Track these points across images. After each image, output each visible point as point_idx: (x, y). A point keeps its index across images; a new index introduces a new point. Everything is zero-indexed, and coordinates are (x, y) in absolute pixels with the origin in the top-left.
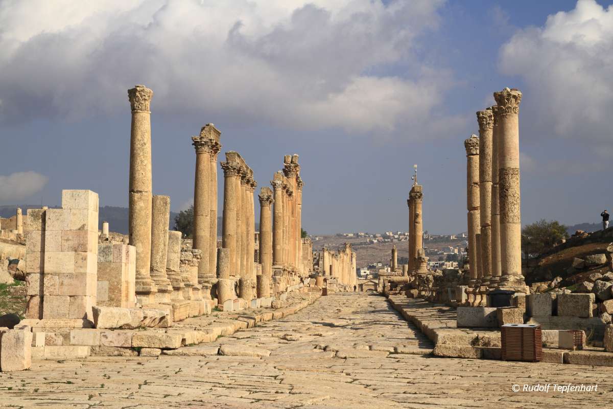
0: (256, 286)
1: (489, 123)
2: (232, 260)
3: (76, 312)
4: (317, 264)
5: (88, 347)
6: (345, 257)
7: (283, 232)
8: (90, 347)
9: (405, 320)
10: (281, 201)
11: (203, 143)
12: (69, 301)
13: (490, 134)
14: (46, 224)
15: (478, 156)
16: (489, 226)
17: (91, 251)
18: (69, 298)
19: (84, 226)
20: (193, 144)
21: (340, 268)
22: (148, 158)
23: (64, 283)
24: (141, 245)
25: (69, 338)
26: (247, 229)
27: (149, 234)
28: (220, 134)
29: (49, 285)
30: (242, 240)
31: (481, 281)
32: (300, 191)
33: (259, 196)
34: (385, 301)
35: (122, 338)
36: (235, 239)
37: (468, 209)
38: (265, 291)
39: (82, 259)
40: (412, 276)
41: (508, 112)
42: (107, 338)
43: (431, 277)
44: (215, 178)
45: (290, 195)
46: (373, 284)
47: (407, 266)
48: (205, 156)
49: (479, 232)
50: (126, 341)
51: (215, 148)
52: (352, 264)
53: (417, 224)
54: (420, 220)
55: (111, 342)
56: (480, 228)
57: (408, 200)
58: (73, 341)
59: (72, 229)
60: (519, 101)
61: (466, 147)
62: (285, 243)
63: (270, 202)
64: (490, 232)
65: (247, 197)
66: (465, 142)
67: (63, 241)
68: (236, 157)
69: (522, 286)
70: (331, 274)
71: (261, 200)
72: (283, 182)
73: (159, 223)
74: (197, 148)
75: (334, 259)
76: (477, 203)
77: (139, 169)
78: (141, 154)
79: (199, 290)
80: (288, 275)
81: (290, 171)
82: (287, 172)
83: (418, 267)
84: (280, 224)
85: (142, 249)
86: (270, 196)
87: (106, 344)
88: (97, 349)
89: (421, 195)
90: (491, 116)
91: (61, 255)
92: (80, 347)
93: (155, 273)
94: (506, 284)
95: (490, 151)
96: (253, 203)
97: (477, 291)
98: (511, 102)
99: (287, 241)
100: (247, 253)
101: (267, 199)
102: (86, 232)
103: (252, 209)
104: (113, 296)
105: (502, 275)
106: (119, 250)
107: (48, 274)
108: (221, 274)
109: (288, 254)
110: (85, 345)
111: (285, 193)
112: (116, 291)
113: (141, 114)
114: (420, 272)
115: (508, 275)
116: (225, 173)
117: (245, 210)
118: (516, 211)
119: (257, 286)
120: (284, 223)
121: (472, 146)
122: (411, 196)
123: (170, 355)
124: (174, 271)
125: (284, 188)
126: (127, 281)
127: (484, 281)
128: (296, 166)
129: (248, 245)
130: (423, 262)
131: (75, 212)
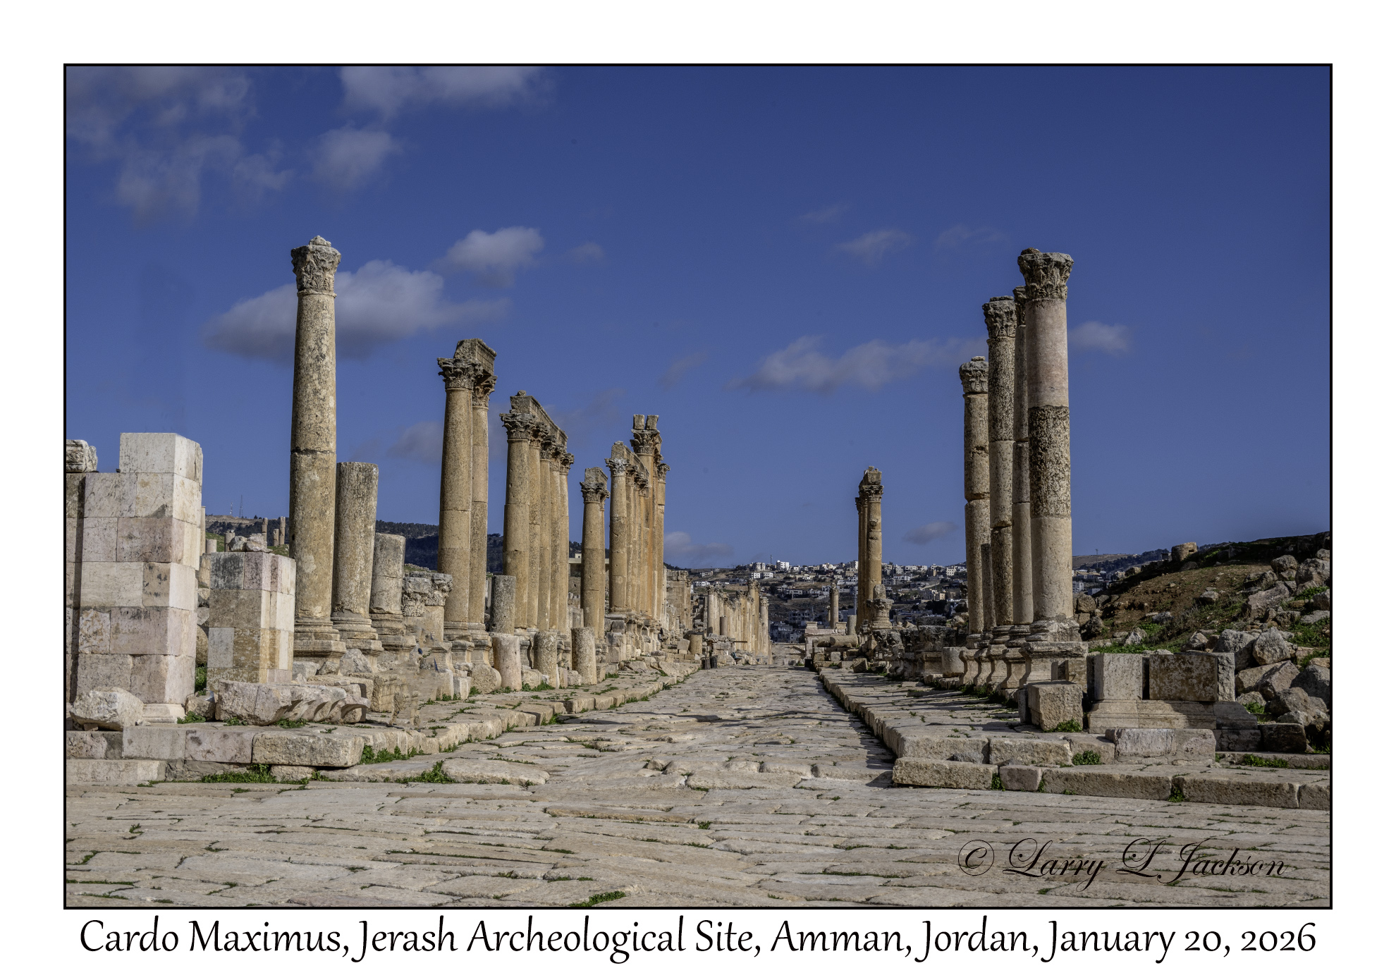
0: (570, 649)
1: (1007, 326)
2: (520, 598)
3: (145, 688)
4: (701, 617)
5: (157, 763)
6: (748, 604)
7: (629, 553)
8: (164, 762)
9: (846, 711)
10: (624, 494)
11: (459, 370)
12: (131, 665)
13: (1009, 347)
14: (86, 505)
15: (986, 396)
16: (1009, 526)
17: (179, 561)
18: (130, 659)
19: (164, 508)
20: (440, 374)
21: (739, 623)
22: (330, 384)
23: (121, 627)
24: (312, 557)
25: (121, 744)
26: (554, 541)
27: (329, 537)
28: (495, 355)
29: (90, 632)
30: (542, 562)
31: (991, 636)
32: (661, 480)
33: (581, 484)
34: (814, 678)
35: (231, 743)
36: (527, 559)
37: (966, 498)
38: (587, 659)
39: (159, 577)
40: (864, 635)
41: (1047, 296)
42: (200, 743)
43: (896, 636)
44: (484, 440)
45: (643, 486)
46: (799, 652)
47: (854, 618)
48: (463, 397)
49: (988, 541)
50: (240, 750)
51: (482, 382)
52: (760, 617)
53: (873, 541)
54: (878, 533)
55: (209, 752)
56: (988, 533)
57: (856, 498)
58: (128, 750)
59: (139, 514)
60: (1068, 274)
61: (962, 377)
62: (633, 574)
63: (603, 496)
64: (1009, 539)
65: (553, 482)
66: (961, 368)
67: (120, 540)
68: (531, 404)
69: (1074, 642)
70: (721, 633)
71: (585, 491)
72: (628, 461)
73: (355, 517)
74: (447, 381)
75: (728, 608)
76: (984, 485)
77: (311, 407)
78: (315, 376)
79: (445, 652)
80: (639, 631)
81: (643, 444)
82: (637, 445)
83: (874, 618)
84: (622, 537)
85: (315, 566)
86: (602, 484)
87: (199, 757)
88: (179, 767)
89: (880, 488)
90: (1011, 313)
91: (115, 569)
92: (140, 763)
93: (346, 616)
94: (1043, 638)
95: (1008, 380)
96: (567, 494)
97: (984, 655)
98: (1052, 275)
99: (636, 571)
100: (554, 588)
101: (597, 491)
102: (168, 522)
103: (563, 506)
104: (243, 658)
105: (1034, 621)
106: (256, 564)
107: (88, 608)
108: (498, 624)
109: (638, 593)
110: (153, 759)
111: (632, 482)
112: (250, 648)
113: (316, 298)
114: (876, 625)
115: (1048, 619)
116: (509, 434)
117: (548, 506)
118: (1061, 492)
119: (574, 647)
120: (629, 535)
121: (973, 377)
122: (862, 491)
123: (333, 781)
124: (389, 613)
125: (631, 472)
126: (274, 628)
127: (998, 634)
128: (653, 435)
129: (555, 572)
130: (882, 608)
131: (146, 479)
